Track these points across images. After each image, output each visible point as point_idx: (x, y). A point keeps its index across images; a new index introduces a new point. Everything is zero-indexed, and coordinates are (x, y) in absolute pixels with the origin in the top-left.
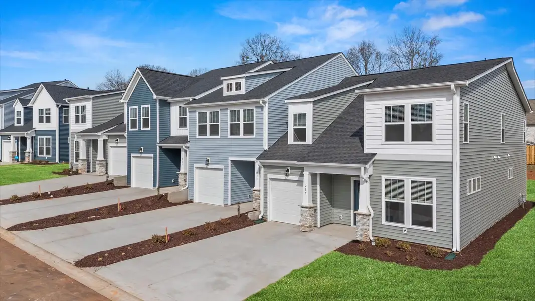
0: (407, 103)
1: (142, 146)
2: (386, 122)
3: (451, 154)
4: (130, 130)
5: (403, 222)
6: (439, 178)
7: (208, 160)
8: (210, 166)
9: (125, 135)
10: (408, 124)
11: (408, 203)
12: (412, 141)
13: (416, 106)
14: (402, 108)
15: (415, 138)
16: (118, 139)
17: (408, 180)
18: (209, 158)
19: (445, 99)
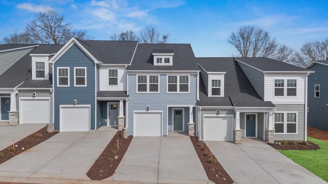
0: (286, 79)
1: (75, 99)
2: (275, 86)
3: (304, 101)
4: (58, 85)
5: (283, 132)
6: (299, 112)
7: (148, 107)
8: (149, 111)
9: (51, 90)
10: (285, 88)
11: (285, 123)
12: (287, 95)
13: (289, 80)
14: (283, 80)
15: (289, 94)
16: (35, 93)
17: (285, 113)
18: (149, 106)
19: (301, 78)
